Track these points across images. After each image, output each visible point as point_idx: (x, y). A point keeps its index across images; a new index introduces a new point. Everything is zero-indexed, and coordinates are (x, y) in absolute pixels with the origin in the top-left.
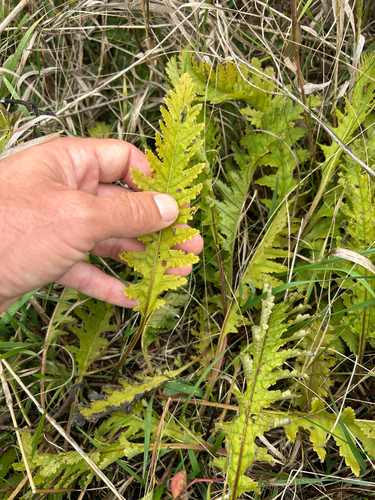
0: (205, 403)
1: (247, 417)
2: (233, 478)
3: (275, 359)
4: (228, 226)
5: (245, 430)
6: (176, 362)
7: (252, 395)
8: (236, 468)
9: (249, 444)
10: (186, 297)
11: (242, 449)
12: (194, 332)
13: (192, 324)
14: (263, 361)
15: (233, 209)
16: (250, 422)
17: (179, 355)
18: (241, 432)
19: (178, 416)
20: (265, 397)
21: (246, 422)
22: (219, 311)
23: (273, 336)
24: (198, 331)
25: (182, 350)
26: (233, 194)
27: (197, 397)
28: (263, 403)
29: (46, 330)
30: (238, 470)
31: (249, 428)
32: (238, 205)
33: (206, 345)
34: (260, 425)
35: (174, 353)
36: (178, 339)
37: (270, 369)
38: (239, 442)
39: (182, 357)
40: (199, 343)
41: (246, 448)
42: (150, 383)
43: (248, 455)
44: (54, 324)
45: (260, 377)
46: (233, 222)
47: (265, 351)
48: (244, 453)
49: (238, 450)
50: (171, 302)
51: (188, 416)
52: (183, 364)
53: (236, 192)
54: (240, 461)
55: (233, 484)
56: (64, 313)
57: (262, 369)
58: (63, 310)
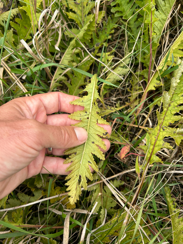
0: (131, 125)
1: (160, 127)
2: (149, 156)
3: (179, 100)
4: (159, 27)
5: (158, 134)
6: (117, 105)
7: (164, 117)
8: (151, 151)
9: (160, 141)
10: (128, 70)
11: (155, 143)
12: (129, 90)
13: (128, 86)
14: (172, 100)
15: (163, 17)
16: (162, 130)
17: (119, 102)
18: (156, 134)
19: (117, 130)
20: (172, 118)
21: (160, 130)
22: (144, 80)
23: (180, 89)
24: (131, 90)
25: (120, 99)
26: (165, 6)
27: (128, 122)
28: (170, 121)
29: (50, 83)
30: (152, 152)
31: (161, 133)
32: (166, 14)
33: (134, 98)
34: (167, 132)
35: (116, 101)
36: (119, 94)
37: (176, 105)
38: (155, 139)
39: (120, 103)
40: (130, 96)
41: (158, 142)
42: (104, 113)
43: (158, 145)
44: (55, 80)
45: (170, 108)
46: (161, 25)
47: (174, 96)
48: (157, 144)
49: (153, 143)
50: (119, 72)
51: (122, 130)
52: (121, 106)
53: (167, 5)
54: (153, 149)
55: (148, 159)
56: (60, 74)
57: (172, 104)
58: (60, 73)
